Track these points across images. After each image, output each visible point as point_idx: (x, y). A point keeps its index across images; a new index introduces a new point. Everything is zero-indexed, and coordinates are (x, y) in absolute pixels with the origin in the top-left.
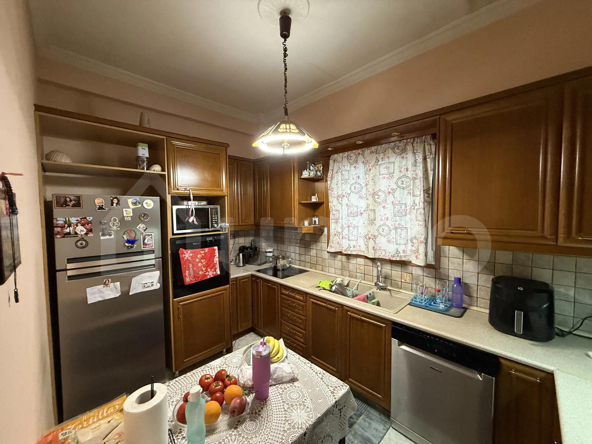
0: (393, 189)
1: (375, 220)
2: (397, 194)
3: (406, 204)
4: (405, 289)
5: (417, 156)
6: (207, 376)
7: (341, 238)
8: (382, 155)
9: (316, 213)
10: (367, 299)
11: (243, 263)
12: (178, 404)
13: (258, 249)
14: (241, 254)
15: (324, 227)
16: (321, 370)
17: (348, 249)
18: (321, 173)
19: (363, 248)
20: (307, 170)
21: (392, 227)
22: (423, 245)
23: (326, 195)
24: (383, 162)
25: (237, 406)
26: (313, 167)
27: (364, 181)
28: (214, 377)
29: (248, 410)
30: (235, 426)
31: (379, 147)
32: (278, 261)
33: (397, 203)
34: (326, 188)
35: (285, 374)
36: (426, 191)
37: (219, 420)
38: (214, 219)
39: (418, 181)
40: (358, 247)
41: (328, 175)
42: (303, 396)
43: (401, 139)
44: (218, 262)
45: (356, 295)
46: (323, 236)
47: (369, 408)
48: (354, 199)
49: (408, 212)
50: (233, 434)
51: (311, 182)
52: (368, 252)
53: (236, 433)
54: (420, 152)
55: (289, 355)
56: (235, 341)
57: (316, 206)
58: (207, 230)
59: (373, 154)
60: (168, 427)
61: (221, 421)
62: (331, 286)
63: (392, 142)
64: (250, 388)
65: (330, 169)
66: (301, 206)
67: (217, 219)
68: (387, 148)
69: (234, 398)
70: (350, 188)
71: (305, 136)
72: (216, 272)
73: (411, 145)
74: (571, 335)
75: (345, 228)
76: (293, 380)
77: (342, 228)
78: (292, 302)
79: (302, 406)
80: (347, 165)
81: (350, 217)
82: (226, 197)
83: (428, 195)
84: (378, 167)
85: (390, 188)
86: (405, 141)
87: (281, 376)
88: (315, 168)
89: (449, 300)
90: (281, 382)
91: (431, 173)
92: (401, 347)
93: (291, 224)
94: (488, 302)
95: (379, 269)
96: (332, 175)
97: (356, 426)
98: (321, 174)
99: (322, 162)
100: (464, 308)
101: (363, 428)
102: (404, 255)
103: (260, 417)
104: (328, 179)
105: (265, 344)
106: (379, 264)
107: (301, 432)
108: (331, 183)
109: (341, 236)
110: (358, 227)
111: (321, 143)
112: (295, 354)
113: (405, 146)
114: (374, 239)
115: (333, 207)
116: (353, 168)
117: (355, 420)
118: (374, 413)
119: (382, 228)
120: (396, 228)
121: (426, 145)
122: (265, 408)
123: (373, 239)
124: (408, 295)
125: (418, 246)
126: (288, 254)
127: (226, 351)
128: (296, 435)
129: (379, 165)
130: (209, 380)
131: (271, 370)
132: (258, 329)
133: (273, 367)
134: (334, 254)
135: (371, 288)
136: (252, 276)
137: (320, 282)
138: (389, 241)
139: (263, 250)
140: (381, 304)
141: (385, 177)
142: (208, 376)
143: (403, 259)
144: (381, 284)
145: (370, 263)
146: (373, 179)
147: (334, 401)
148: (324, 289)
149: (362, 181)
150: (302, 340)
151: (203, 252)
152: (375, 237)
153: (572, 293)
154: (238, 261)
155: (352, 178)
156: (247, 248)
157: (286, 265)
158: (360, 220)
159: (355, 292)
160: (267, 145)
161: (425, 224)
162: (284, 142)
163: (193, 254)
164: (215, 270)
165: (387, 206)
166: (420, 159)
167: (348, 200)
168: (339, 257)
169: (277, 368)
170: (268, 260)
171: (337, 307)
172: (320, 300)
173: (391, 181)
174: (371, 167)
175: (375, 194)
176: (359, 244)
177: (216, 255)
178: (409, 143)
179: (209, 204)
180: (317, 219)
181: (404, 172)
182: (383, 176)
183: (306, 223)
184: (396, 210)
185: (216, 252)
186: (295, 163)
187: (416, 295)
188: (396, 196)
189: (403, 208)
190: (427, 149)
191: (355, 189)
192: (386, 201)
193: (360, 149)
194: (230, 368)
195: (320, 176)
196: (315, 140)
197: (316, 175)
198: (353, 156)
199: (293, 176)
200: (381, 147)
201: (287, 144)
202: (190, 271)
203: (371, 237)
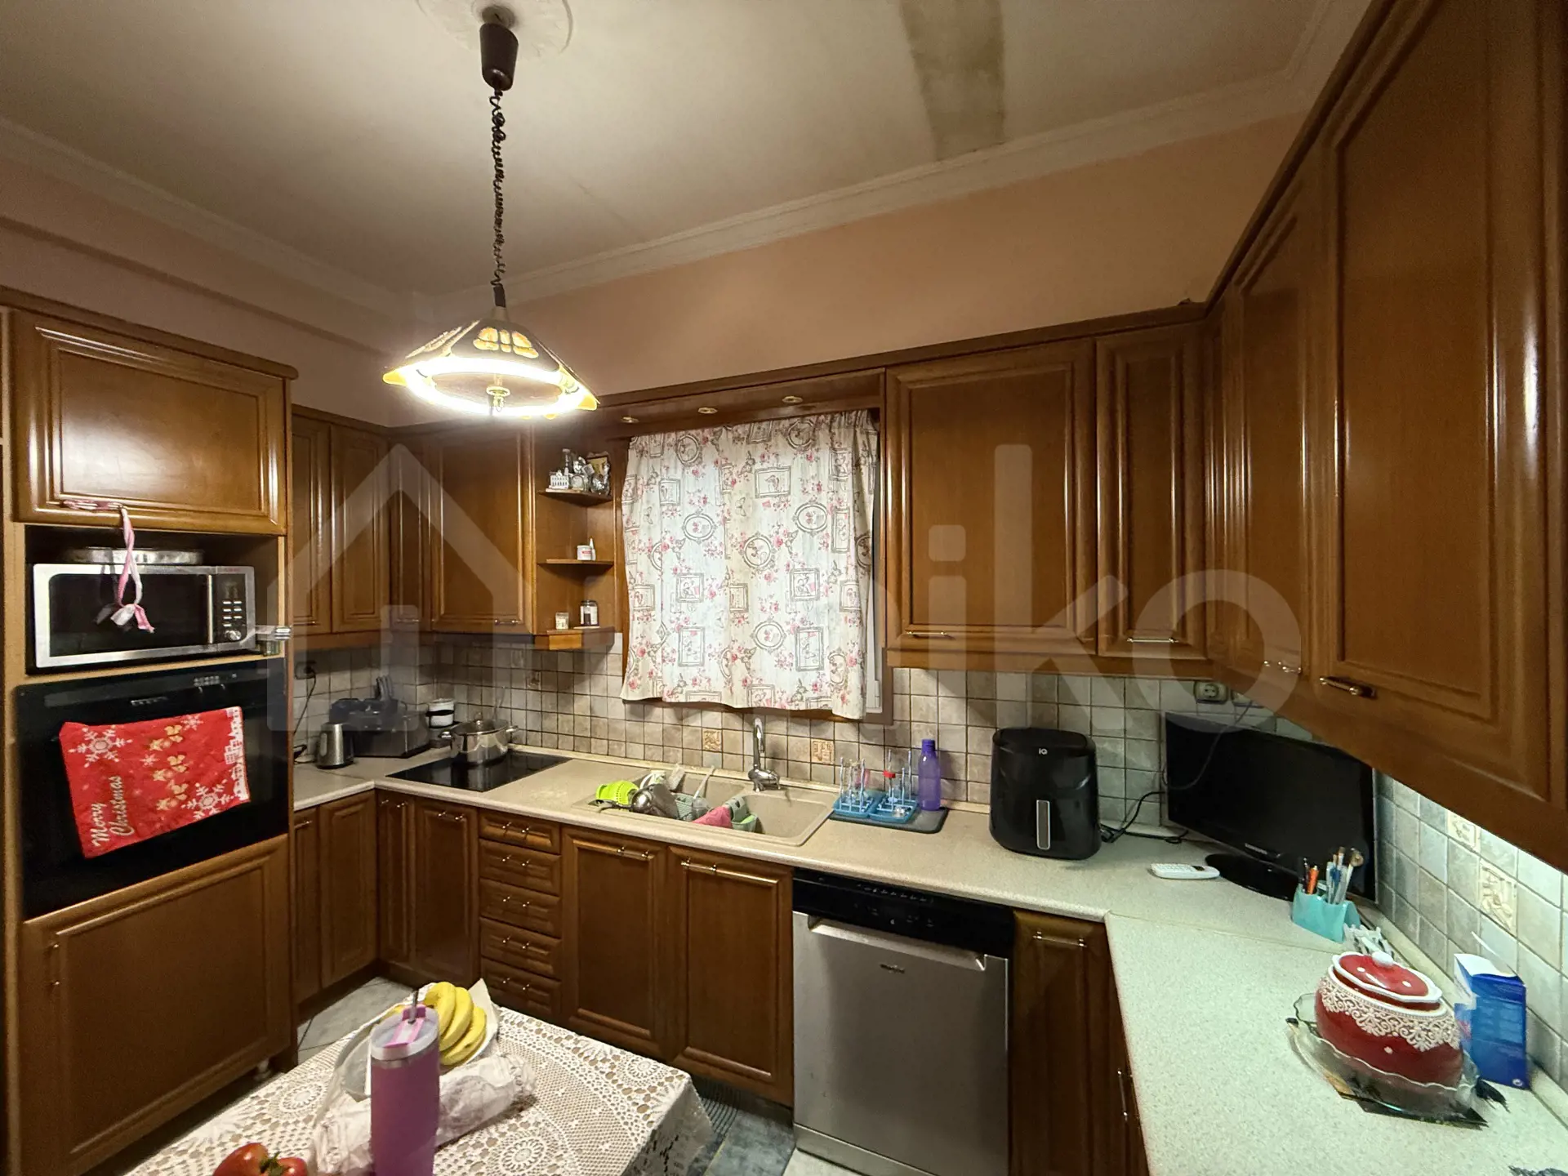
0: (788, 534)
1: (747, 610)
2: (797, 546)
3: (817, 570)
4: (822, 781)
5: (840, 457)
7: (659, 660)
8: (761, 447)
9: (593, 594)
10: (730, 819)
11: (346, 751)
13: (401, 705)
14: (337, 728)
15: (613, 631)
16: (607, 1047)
17: (680, 690)
18: (605, 482)
19: (719, 684)
20: (563, 472)
21: (786, 628)
22: (857, 667)
23: (617, 543)
24: (765, 465)
26: (581, 463)
27: (719, 510)
31: (755, 427)
32: (470, 739)
33: (798, 567)
34: (619, 525)
35: (489, 1094)
36: (860, 541)
38: (227, 614)
39: (843, 516)
40: (705, 682)
41: (625, 489)
42: (553, 1147)
43: (805, 413)
44: (241, 760)
45: (703, 813)
46: (609, 657)
47: (739, 1117)
48: (693, 554)
49: (822, 589)
51: (577, 507)
52: (732, 693)
54: (845, 449)
55: (505, 1027)
56: (306, 1025)
57: (589, 574)
58: (194, 650)
59: (740, 443)
62: (635, 796)
63: (785, 419)
65: (628, 474)
66: (547, 575)
67: (243, 614)
68: (773, 432)
70: (684, 528)
71: (558, 371)
72: (231, 794)
73: (827, 431)
74: (1125, 837)
75: (669, 634)
76: (520, 1105)
77: (663, 633)
78: (515, 856)
80: (676, 468)
81: (684, 604)
82: (281, 540)
83: (865, 551)
84: (751, 476)
85: (781, 530)
86: (813, 418)
87: (477, 1104)
88: (587, 469)
89: (913, 795)
90: (477, 1123)
91: (869, 499)
92: (815, 930)
93: (515, 624)
95: (759, 735)
96: (635, 489)
98: (606, 486)
99: (606, 453)
100: (943, 808)
102: (816, 695)
104: (623, 498)
105: (420, 1013)
106: (758, 722)
108: (631, 511)
109: (659, 653)
110: (703, 629)
111: (606, 401)
112: (526, 1017)
113: (814, 431)
114: (746, 659)
115: (638, 577)
116: (690, 477)
117: (706, 1162)
118: (754, 1126)
119: (763, 630)
120: (797, 630)
121: (858, 433)
123: (742, 659)
124: (825, 793)
125: (847, 671)
126: (504, 715)
129: (756, 471)
131: (442, 1093)
132: (399, 965)
133: (447, 1081)
134: (641, 706)
135: (739, 788)
136: (378, 791)
137: (603, 787)
138: (781, 664)
139: (420, 709)
140: (766, 827)
141: (769, 502)
143: (814, 706)
144: (764, 775)
145: (735, 722)
146: (741, 507)
147: (648, 1132)
148: (614, 806)
149: (712, 510)
150: (549, 968)
151: (178, 728)
152: (749, 654)
153: (1120, 750)
154: (323, 751)
155: (686, 499)
156: (362, 707)
157: (496, 748)
158: (710, 614)
159: (700, 803)
160: (434, 384)
161: (861, 618)
162: (492, 383)
163: (130, 741)
164: (229, 789)
165: (775, 575)
166: (846, 465)
167: (679, 558)
168: (658, 711)
169: (463, 1082)
170: (437, 739)
171: (650, 853)
172: (603, 838)
173: (783, 515)
174: (735, 476)
175: (746, 544)
176: (707, 674)
177: (233, 738)
178: (823, 426)
179: (206, 561)
180: (592, 611)
181: (812, 494)
182: (765, 500)
183: (562, 622)
184: (796, 585)
185: (233, 726)
186: (528, 450)
187: (846, 793)
188: (794, 552)
189: (812, 576)
190: (860, 441)
191: (695, 530)
192: (772, 562)
193: (707, 427)
194: (280, 1129)
195: (600, 491)
196: (587, 387)
197: (591, 486)
198: (689, 444)
199: (522, 485)
200: (759, 428)
201: (502, 389)
202: (114, 802)
203: (739, 656)
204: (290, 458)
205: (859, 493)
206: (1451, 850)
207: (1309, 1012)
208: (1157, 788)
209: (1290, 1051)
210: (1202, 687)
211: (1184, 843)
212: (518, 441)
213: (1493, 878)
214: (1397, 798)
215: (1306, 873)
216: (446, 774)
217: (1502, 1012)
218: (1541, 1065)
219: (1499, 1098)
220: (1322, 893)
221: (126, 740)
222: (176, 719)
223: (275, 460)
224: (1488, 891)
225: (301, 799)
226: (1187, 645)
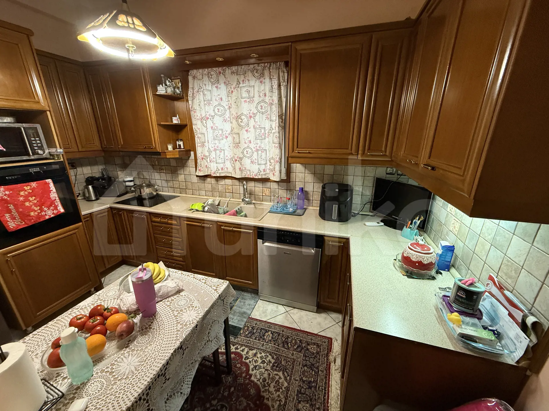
0: (254, 114)
1: (240, 143)
2: (257, 118)
3: (265, 128)
4: (266, 201)
5: (273, 82)
6: (78, 317)
7: (209, 161)
8: (242, 76)
9: (180, 137)
10: (237, 213)
11: (96, 195)
12: (46, 353)
13: (112, 179)
14: (90, 187)
15: (190, 151)
16: (204, 276)
17: (217, 172)
18: (180, 90)
19: (230, 169)
20: (162, 85)
21: (254, 150)
22: (278, 164)
23: (188, 116)
24: (244, 85)
25: (125, 329)
26: (169, 82)
27: (227, 103)
28: (88, 315)
29: (137, 329)
30: (126, 346)
31: (239, 67)
32: (142, 190)
33: (258, 127)
34: (188, 109)
35: (169, 289)
36: (280, 117)
37: (106, 348)
38: (34, 143)
39: (274, 107)
40: (226, 169)
41: (189, 94)
42: (191, 300)
43: (260, 62)
44: (57, 198)
45: (227, 212)
46: (190, 161)
47: (243, 293)
48: (218, 121)
49: (266, 135)
50: (125, 352)
51: (170, 101)
52: (236, 173)
53: (128, 350)
54: (275, 79)
55: (171, 273)
56: (104, 278)
57: (178, 129)
58: (25, 158)
59: (234, 75)
60: (39, 379)
61: (108, 347)
62: (204, 207)
63: (251, 64)
64: (135, 311)
65: (189, 87)
66: (161, 129)
67: (41, 143)
68: (247, 70)
69: (119, 324)
70: (214, 110)
71: (156, 38)
72: (57, 210)
73: (268, 70)
74: (359, 215)
75: (212, 152)
76: (179, 291)
77: (209, 151)
78: (165, 227)
79: (191, 308)
80: (209, 85)
81: (216, 141)
82: (48, 113)
83: (282, 121)
84: (239, 89)
85: (251, 112)
86: (263, 65)
87: (166, 291)
88: (172, 84)
89: (296, 205)
90: (167, 296)
91: (284, 100)
92: (264, 244)
93: (152, 148)
94: (319, 202)
95: (245, 187)
96: (193, 94)
97: (234, 308)
98: (181, 92)
99: (179, 77)
100: (305, 209)
101: (239, 307)
102: (264, 173)
103: (152, 330)
104: (189, 98)
105: (145, 269)
106: (245, 182)
107: (193, 325)
108: (193, 103)
109: (208, 159)
110: (224, 150)
111: (179, 53)
112: (177, 270)
113: (263, 70)
114: (240, 161)
115: (198, 130)
116: (215, 89)
117: (234, 304)
118: (247, 295)
119: (246, 150)
120: (257, 150)
121: (280, 72)
122: (156, 321)
123: (239, 161)
124: (268, 205)
125: (275, 165)
126: (153, 182)
127: (95, 290)
128: (189, 329)
129: (241, 87)
130: (83, 320)
131: (156, 289)
132: (131, 261)
133: (156, 287)
134: (203, 178)
135: (239, 204)
136: (111, 208)
137: (193, 205)
138: (252, 162)
139: (121, 180)
140: (248, 216)
141: (246, 100)
142: (81, 316)
143: (264, 177)
144: (247, 200)
145: (236, 182)
146: (235, 102)
147: (218, 295)
148: (197, 211)
149: (225, 104)
150: (181, 259)
151: (29, 187)
152: (241, 159)
153: (361, 190)
154: (87, 195)
155: (214, 99)
156: (98, 179)
157: (152, 193)
158: (226, 144)
159: (226, 209)
160: (101, 42)
161: (280, 146)
162: (127, 43)
163: (11, 192)
164: (56, 208)
165: (249, 130)
166: (275, 86)
167: (213, 123)
168: (209, 179)
169: (161, 287)
170: (129, 190)
171: (211, 225)
172: (194, 220)
173: (252, 106)
174: (232, 89)
175: (238, 118)
176: (226, 166)
177: (52, 190)
178: (267, 68)
179: (18, 122)
180: (181, 143)
181: (263, 97)
182: (245, 99)
183: (170, 147)
184: (257, 133)
185: (50, 186)
186: (146, 74)
187: (274, 205)
188: (256, 121)
189: (263, 131)
190: (281, 76)
191: (218, 111)
192: (248, 124)
193: (220, 67)
194: (106, 302)
195: (179, 94)
196: (170, 46)
197: (174, 92)
198: (213, 74)
199: (146, 90)
200: (241, 68)
201: (132, 46)
202: (13, 213)
203: (238, 160)
204: (41, 75)
205: (280, 98)
206: (447, 215)
207: (400, 257)
208: (370, 201)
209: (393, 266)
210: (389, 169)
211: (375, 217)
212: (141, 71)
213: (456, 222)
214: (437, 202)
215: (407, 223)
216: (135, 202)
217: (448, 254)
218: (453, 266)
219: (441, 273)
220: (410, 228)
221: (9, 191)
222: (27, 184)
223: (35, 76)
224: (453, 225)
225: (84, 211)
226: (387, 155)
